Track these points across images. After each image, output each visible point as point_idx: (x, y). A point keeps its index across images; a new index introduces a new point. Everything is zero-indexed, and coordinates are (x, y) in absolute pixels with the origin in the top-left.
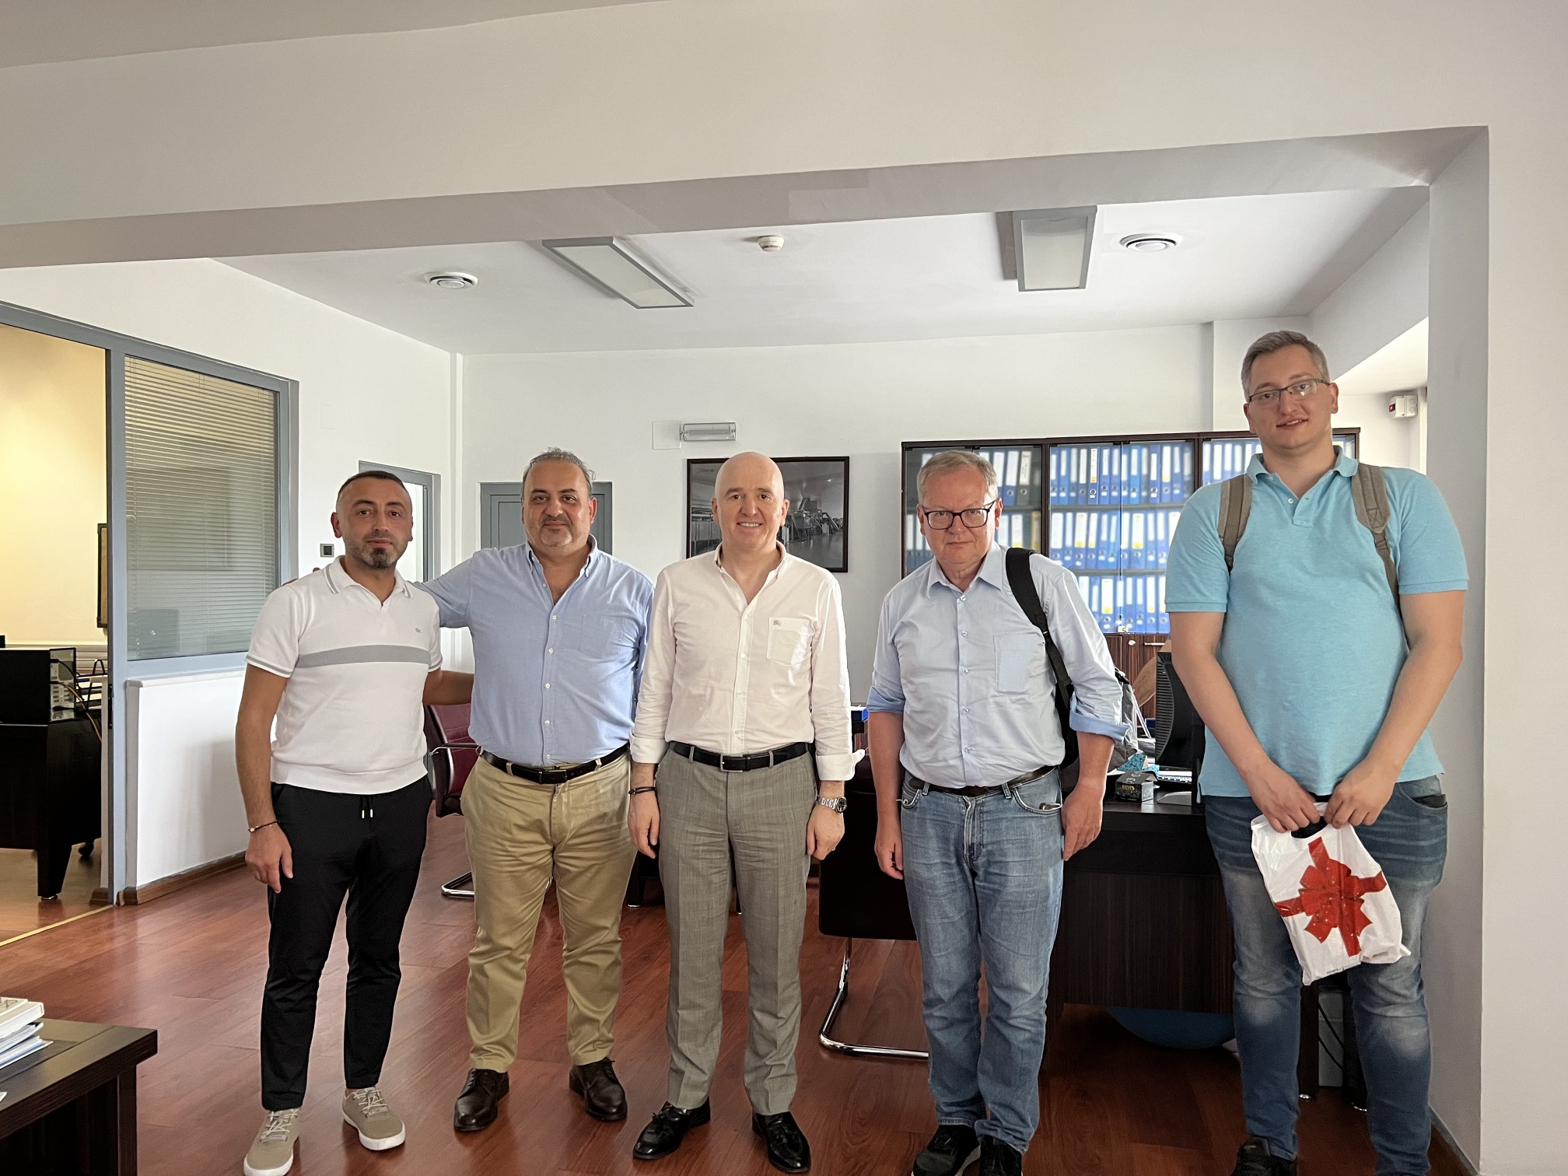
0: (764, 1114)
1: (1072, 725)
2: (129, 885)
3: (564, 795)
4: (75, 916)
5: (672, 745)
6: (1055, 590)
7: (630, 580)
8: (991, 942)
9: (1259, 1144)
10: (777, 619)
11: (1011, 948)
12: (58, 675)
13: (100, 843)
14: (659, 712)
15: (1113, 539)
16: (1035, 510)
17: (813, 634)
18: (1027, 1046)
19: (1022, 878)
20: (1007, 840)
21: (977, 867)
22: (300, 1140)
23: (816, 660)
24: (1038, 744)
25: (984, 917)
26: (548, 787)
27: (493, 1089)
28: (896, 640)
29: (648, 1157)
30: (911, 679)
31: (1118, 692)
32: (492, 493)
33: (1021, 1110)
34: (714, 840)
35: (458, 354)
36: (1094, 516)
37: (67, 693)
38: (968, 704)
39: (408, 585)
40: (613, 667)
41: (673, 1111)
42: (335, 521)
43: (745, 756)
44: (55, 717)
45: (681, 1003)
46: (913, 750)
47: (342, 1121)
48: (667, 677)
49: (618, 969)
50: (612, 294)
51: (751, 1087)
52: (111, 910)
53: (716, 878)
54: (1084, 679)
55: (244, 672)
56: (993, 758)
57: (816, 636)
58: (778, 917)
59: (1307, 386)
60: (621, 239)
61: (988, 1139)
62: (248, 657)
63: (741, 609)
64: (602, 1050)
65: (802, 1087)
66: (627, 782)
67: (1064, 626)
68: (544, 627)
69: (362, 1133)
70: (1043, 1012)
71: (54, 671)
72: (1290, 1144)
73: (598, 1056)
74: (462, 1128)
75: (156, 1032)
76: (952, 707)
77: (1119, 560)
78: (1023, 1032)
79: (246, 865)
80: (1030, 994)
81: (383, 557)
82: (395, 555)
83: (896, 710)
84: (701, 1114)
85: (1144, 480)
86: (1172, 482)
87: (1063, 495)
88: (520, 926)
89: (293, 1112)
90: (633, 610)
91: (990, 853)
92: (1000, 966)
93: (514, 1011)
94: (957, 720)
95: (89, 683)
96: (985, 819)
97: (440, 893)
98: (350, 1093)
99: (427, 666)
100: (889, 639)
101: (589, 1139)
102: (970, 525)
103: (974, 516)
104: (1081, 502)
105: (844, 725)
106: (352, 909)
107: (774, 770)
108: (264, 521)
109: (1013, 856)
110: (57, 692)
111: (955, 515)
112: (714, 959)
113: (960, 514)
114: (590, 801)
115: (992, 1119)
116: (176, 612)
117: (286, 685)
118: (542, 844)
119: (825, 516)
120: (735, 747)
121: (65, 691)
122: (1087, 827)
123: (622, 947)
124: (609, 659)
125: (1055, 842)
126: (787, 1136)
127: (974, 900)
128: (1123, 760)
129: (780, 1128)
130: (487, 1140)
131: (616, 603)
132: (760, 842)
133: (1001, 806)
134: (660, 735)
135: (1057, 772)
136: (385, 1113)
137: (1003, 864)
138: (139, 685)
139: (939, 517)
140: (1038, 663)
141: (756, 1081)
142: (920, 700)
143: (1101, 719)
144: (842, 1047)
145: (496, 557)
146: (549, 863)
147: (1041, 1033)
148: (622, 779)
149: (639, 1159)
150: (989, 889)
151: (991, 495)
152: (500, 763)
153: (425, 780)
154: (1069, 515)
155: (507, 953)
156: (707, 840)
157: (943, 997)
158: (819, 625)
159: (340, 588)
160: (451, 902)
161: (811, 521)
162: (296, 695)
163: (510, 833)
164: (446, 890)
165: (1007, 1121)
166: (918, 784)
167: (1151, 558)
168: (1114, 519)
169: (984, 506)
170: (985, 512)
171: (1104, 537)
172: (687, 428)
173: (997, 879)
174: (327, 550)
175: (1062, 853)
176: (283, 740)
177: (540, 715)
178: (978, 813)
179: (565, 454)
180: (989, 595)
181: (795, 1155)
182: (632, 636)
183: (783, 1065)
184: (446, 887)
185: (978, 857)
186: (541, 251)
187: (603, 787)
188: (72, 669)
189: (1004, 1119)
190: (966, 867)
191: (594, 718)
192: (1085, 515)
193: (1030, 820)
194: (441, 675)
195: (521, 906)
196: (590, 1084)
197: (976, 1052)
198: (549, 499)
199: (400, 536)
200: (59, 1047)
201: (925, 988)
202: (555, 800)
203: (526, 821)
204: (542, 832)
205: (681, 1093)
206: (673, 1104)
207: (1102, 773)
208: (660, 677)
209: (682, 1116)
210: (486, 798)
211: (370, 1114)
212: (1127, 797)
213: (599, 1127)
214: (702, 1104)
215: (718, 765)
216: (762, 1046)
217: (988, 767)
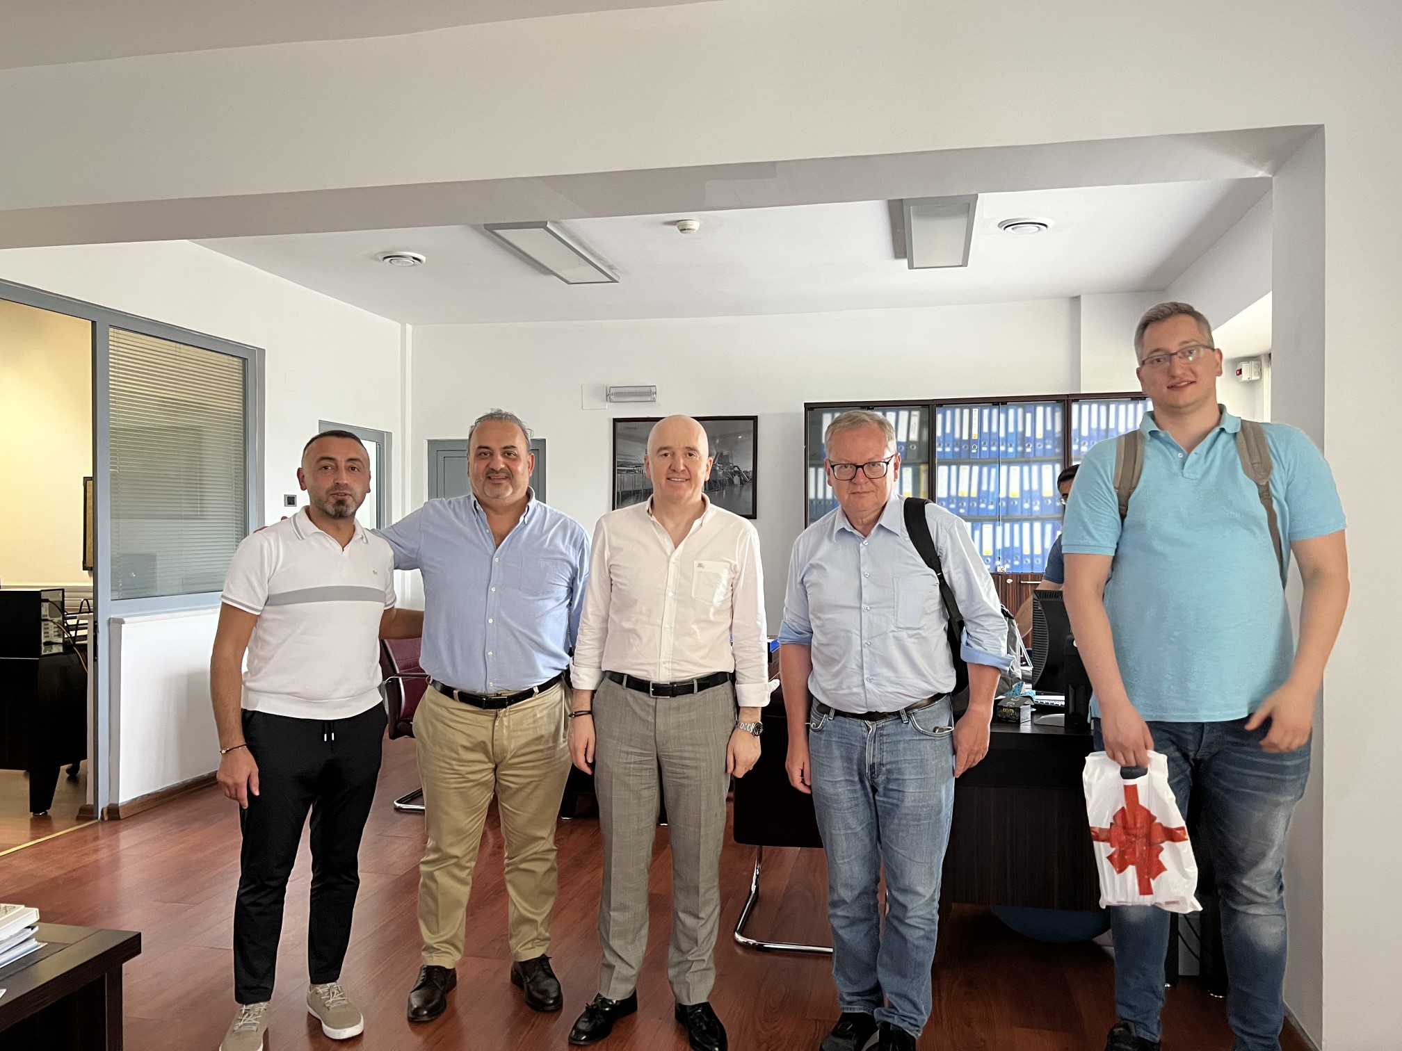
0: (685, 1004)
1: (963, 657)
2: (112, 802)
3: (505, 719)
4: (63, 830)
5: (608, 674)
6: (948, 536)
7: (564, 527)
8: (890, 850)
9: (1127, 1027)
10: (701, 562)
11: (907, 856)
12: (48, 613)
13: (86, 765)
14: (596, 644)
15: (992, 489)
16: (923, 463)
17: (733, 576)
18: (922, 943)
19: (917, 794)
20: (905, 760)
21: (877, 784)
22: (270, 1030)
23: (735, 600)
24: (933, 675)
25: (883, 828)
26: (492, 712)
27: (443, 983)
28: (804, 580)
29: (582, 1043)
30: (820, 615)
31: (1004, 627)
32: (439, 450)
33: (916, 999)
34: (643, 758)
35: (407, 324)
36: (976, 469)
37: (56, 630)
38: (871, 638)
39: (366, 532)
40: (550, 604)
41: (605, 1002)
42: (301, 476)
43: (671, 684)
44: (45, 651)
45: (613, 905)
46: (819, 678)
47: (306, 1014)
48: (603, 613)
49: (554, 875)
50: (546, 271)
51: (674, 981)
52: (96, 824)
53: (645, 793)
54: (974, 616)
55: (219, 610)
56: (893, 687)
57: (736, 578)
58: (700, 828)
59: (1195, 352)
60: (554, 223)
61: (886, 1025)
62: (223, 596)
63: (669, 553)
64: (541, 947)
65: (720, 978)
66: (562, 708)
67: (956, 568)
68: (488, 568)
69: (326, 1024)
70: (935, 912)
71: (45, 609)
72: (1154, 1028)
73: (537, 953)
74: (415, 1019)
75: (140, 934)
76: (856, 640)
77: (998, 507)
78: (918, 931)
79: (217, 783)
80: (924, 897)
81: (344, 508)
82: (354, 505)
83: (804, 643)
84: (629, 1005)
85: (1019, 437)
86: (1044, 438)
87: (948, 449)
88: (466, 837)
89: (263, 1005)
90: (567, 553)
91: (889, 771)
92: (898, 871)
93: (461, 914)
94: (860, 652)
95: (76, 620)
96: (885, 741)
97: (393, 807)
98: (314, 987)
99: (383, 604)
100: (799, 579)
101: (529, 1027)
102: (872, 477)
103: (875, 468)
104: (964, 456)
105: (760, 657)
106: (315, 822)
107: (698, 696)
108: (234, 474)
109: (909, 774)
110: (48, 628)
111: (858, 467)
112: (643, 866)
113: (862, 467)
114: (528, 725)
115: (889, 1007)
116: (155, 556)
117: (256, 621)
118: (486, 763)
119: (736, 469)
120: (662, 676)
121: (55, 628)
122: (976, 749)
123: (557, 855)
124: (546, 597)
125: (947, 761)
126: (706, 1024)
127: (874, 813)
128: (1008, 687)
129: (700, 1017)
130: (437, 1029)
131: (552, 547)
132: (684, 761)
133: (899, 730)
134: (597, 665)
135: (949, 699)
136: (346, 1005)
137: (901, 781)
138: (121, 622)
139: (844, 470)
140: (932, 601)
141: (678, 974)
142: (825, 634)
143: (989, 652)
144: (754, 944)
145: (444, 506)
146: (491, 781)
147: (935, 930)
148: (556, 705)
149: (575, 1045)
150: (888, 803)
151: (891, 450)
152: (447, 691)
153: (381, 705)
154: (954, 468)
155: (454, 861)
156: (638, 759)
157: (847, 900)
158: (739, 568)
159: (306, 535)
160: (404, 815)
161: (724, 473)
162: (265, 630)
163: (457, 753)
164: (398, 805)
165: (903, 1010)
166: (825, 709)
167: (1026, 506)
168: (994, 471)
169: (884, 459)
170: (885, 465)
171: (984, 488)
172: (613, 391)
173: (895, 795)
174: (291, 501)
175: (953, 771)
176: (253, 671)
177: (483, 647)
178: (879, 735)
179: (506, 415)
180: (890, 540)
181: (714, 1040)
182: (567, 575)
183: (704, 960)
184: (398, 802)
185: (878, 776)
186: (482, 233)
187: (541, 712)
188: (61, 607)
189: (901, 1007)
190: (868, 784)
191: (534, 652)
192: (967, 467)
193: (925, 742)
194: (395, 612)
195: (467, 819)
196: (530, 978)
197: (875, 948)
198: (492, 454)
199: (358, 489)
200: (52, 948)
201: (830, 891)
202: (497, 724)
203: (472, 743)
204: (486, 752)
205: (612, 985)
206: (604, 995)
207: (989, 699)
208: (598, 613)
209: (612, 1006)
210: (435, 721)
211: (332, 1007)
212: (1007, 719)
213: (537, 1017)
214: (631, 995)
215: (648, 691)
216: (685, 945)
217: (887, 694)
